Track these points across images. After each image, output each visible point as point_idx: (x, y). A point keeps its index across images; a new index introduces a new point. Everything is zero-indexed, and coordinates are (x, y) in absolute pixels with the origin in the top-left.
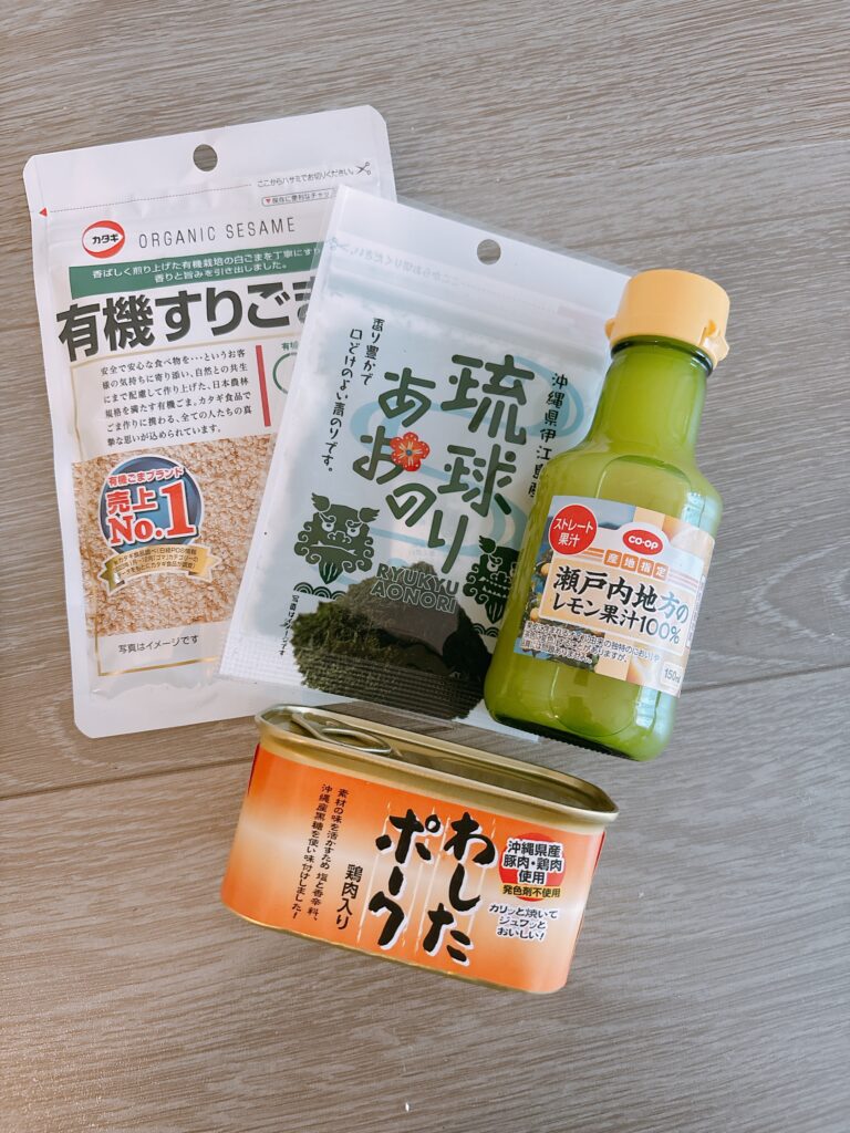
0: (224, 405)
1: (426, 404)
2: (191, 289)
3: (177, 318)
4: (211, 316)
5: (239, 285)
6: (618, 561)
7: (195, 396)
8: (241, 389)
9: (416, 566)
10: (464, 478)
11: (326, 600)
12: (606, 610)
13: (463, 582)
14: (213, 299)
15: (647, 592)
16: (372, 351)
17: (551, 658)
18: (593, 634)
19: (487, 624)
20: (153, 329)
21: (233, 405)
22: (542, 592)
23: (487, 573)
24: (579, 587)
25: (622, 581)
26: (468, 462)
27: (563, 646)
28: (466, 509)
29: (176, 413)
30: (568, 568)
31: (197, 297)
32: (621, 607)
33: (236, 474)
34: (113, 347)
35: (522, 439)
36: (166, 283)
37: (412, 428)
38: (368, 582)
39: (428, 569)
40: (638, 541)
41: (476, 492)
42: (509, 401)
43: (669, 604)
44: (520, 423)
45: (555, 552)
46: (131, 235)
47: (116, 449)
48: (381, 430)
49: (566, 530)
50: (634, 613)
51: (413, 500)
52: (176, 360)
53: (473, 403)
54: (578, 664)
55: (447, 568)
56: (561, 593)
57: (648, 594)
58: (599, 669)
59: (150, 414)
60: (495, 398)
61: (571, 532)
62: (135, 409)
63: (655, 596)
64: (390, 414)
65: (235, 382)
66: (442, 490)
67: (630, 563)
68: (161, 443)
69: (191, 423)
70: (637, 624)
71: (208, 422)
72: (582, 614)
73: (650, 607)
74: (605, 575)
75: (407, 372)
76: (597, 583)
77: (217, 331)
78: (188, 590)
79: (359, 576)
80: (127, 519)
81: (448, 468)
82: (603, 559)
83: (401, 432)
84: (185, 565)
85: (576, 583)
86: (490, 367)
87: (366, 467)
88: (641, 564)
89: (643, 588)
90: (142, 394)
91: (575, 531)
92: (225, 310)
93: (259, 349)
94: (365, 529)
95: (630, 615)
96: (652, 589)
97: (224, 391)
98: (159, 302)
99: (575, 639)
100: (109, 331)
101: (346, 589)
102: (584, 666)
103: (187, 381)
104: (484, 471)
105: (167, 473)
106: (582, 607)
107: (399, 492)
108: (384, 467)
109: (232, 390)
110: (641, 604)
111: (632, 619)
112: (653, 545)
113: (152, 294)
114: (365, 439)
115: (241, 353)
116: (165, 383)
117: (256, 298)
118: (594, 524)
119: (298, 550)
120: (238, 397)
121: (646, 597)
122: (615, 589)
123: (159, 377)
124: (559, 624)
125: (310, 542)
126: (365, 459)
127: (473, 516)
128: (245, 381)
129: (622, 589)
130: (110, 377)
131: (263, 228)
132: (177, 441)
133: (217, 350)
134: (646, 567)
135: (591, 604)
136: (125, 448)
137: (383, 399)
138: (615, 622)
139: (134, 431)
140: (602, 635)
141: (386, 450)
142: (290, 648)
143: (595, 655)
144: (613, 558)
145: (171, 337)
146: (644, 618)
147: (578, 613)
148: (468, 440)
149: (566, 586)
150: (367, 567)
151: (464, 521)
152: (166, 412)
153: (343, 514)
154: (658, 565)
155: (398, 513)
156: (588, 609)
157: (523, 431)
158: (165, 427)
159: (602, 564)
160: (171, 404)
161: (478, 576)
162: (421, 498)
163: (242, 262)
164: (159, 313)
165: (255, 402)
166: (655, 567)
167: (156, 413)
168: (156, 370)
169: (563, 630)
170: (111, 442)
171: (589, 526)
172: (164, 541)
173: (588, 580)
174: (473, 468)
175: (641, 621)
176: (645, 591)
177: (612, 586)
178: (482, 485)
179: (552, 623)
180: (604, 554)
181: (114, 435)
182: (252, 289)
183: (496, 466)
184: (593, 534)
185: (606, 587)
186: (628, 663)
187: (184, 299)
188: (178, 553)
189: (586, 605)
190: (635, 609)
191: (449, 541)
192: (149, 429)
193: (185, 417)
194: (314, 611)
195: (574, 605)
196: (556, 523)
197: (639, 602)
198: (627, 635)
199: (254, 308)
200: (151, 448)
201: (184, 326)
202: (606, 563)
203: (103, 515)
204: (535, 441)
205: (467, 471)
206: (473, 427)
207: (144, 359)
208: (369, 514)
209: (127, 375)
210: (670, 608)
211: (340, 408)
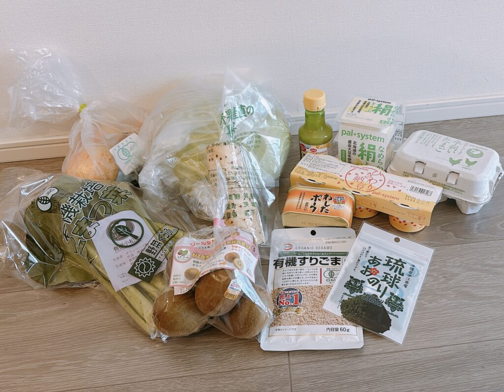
0: (311, 279)
1: (379, 263)
2: (306, 257)
3: (302, 261)
4: (311, 262)
5: (318, 257)
7: (304, 277)
8: (316, 276)
9: (373, 295)
10: (387, 279)
11: (350, 298)
13: (385, 301)
14: (311, 259)
16: (368, 252)
19: (390, 312)
20: (296, 263)
21: (313, 279)
23: (392, 300)
26: (389, 276)
28: (387, 285)
29: (299, 280)
31: (308, 258)
33: (312, 293)
34: (287, 266)
35: (403, 275)
36: (301, 255)
37: (375, 267)
38: (361, 296)
39: (376, 296)
41: (390, 283)
42: (400, 267)
44: (402, 271)
46: (294, 247)
47: (284, 286)
48: (368, 266)
51: (374, 281)
52: (301, 269)
53: (391, 265)
55: (381, 297)
59: (293, 279)
60: (396, 266)
62: (290, 278)
64: (370, 263)
65: (314, 275)
66: (381, 280)
68: (295, 285)
69: (303, 282)
71: (307, 282)
75: (375, 257)
77: (311, 265)
78: (296, 317)
79: (359, 294)
80: (284, 301)
81: (383, 276)
83: (373, 267)
84: (296, 311)
86: (395, 260)
87: (364, 272)
90: (292, 275)
92: (314, 261)
93: (321, 269)
94: (362, 285)
97: (311, 276)
98: (299, 258)
100: (286, 264)
101: (355, 296)
103: (303, 274)
104: (392, 279)
105: (295, 292)
107: (371, 279)
108: (367, 273)
109: (313, 276)
113: (297, 257)
114: (364, 267)
115: (317, 269)
116: (298, 273)
117: (322, 260)
119: (345, 286)
120: (315, 278)
123: (296, 272)
125: (348, 285)
126: (364, 271)
127: (389, 287)
128: (317, 275)
130: (285, 272)
131: (325, 248)
132: (298, 285)
133: (311, 268)
136: (286, 286)
137: (369, 261)
139: (288, 283)
141: (368, 270)
142: (340, 307)
145: (300, 265)
148: (389, 272)
150: (361, 292)
151: (386, 288)
152: (297, 280)
153: (357, 281)
155: (370, 283)
157: (403, 273)
158: (296, 282)
160: (299, 278)
161: (389, 300)
162: (376, 281)
163: (320, 253)
164: (298, 261)
165: (319, 279)
167: (295, 279)
168: (296, 271)
170: (282, 285)
172: (292, 306)
174: (390, 278)
178: (392, 282)
181: (283, 283)
182: (321, 258)
183: (395, 278)
187: (305, 258)
188: (295, 309)
191: (382, 291)
192: (292, 282)
193: (301, 281)
194: (347, 299)
199: (321, 261)
200: (292, 286)
201: (304, 263)
203: (278, 300)
204: (405, 276)
205: (388, 278)
206: (390, 270)
207: (293, 269)
208: (363, 282)
209: (289, 272)
211: (359, 260)
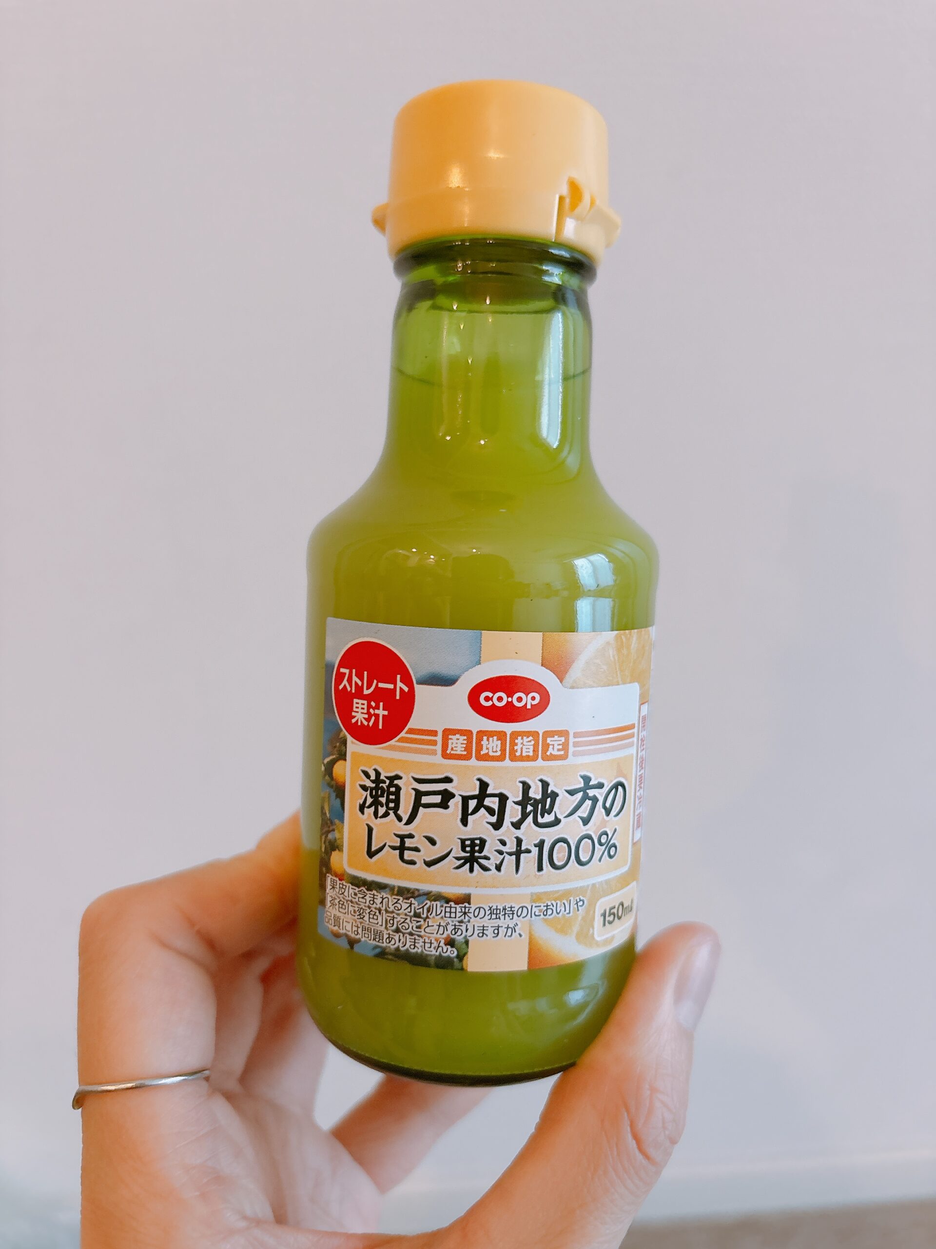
6: (468, 748)
12: (463, 849)
15: (536, 793)
17: (382, 954)
18: (448, 901)
22: (342, 819)
24: (405, 810)
25: (484, 785)
27: (397, 931)
30: (378, 774)
32: (492, 837)
40: (500, 699)
43: (586, 797)
45: (350, 739)
49: (359, 694)
50: (519, 841)
54: (432, 960)
56: (376, 823)
57: (539, 796)
58: (474, 964)
61: (368, 698)
63: (554, 795)
67: (492, 746)
70: (529, 861)
72: (420, 864)
73: (549, 818)
74: (448, 780)
76: (437, 799)
82: (439, 748)
85: (397, 801)
88: (513, 744)
89: (526, 787)
91: (379, 696)
95: (511, 847)
96: (545, 785)
99: (417, 915)
102: (444, 964)
106: (417, 850)
110: (530, 819)
111: (518, 853)
112: (529, 700)
118: (407, 680)
121: (536, 803)
122: (473, 804)
124: (381, 887)
129: (488, 802)
134: (525, 746)
135: (433, 842)
138: (485, 869)
140: (466, 899)
143: (459, 938)
144: (457, 744)
146: (540, 845)
147: (413, 863)
149: (382, 811)
154: (548, 734)
156: (430, 852)
159: (438, 759)
166: (540, 741)
169: (392, 899)
171: (399, 684)
173: (419, 794)
175: (535, 851)
176: (532, 794)
177: (465, 800)
179: (371, 886)
180: (439, 738)
184: (409, 699)
185: (455, 804)
186: (526, 937)
189: (424, 845)
190: (518, 833)
195: (402, 848)
196: (340, 677)
197: (525, 816)
198: (513, 886)
202: (445, 755)
210: (588, 803)
